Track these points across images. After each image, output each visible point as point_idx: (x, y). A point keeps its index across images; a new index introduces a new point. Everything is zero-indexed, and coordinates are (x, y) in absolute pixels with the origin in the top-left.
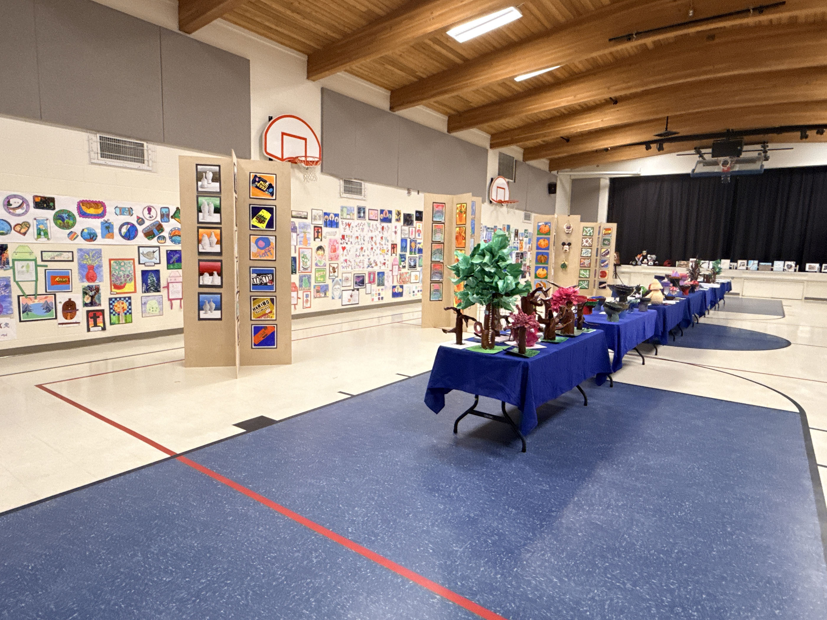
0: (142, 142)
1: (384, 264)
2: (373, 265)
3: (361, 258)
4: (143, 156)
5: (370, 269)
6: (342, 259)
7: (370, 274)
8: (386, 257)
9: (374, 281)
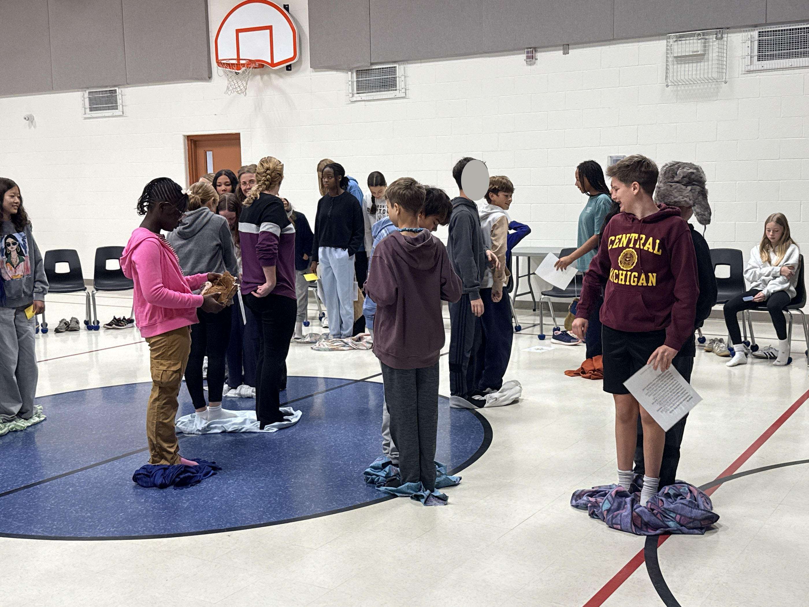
0: (115, 89)
4: (116, 102)
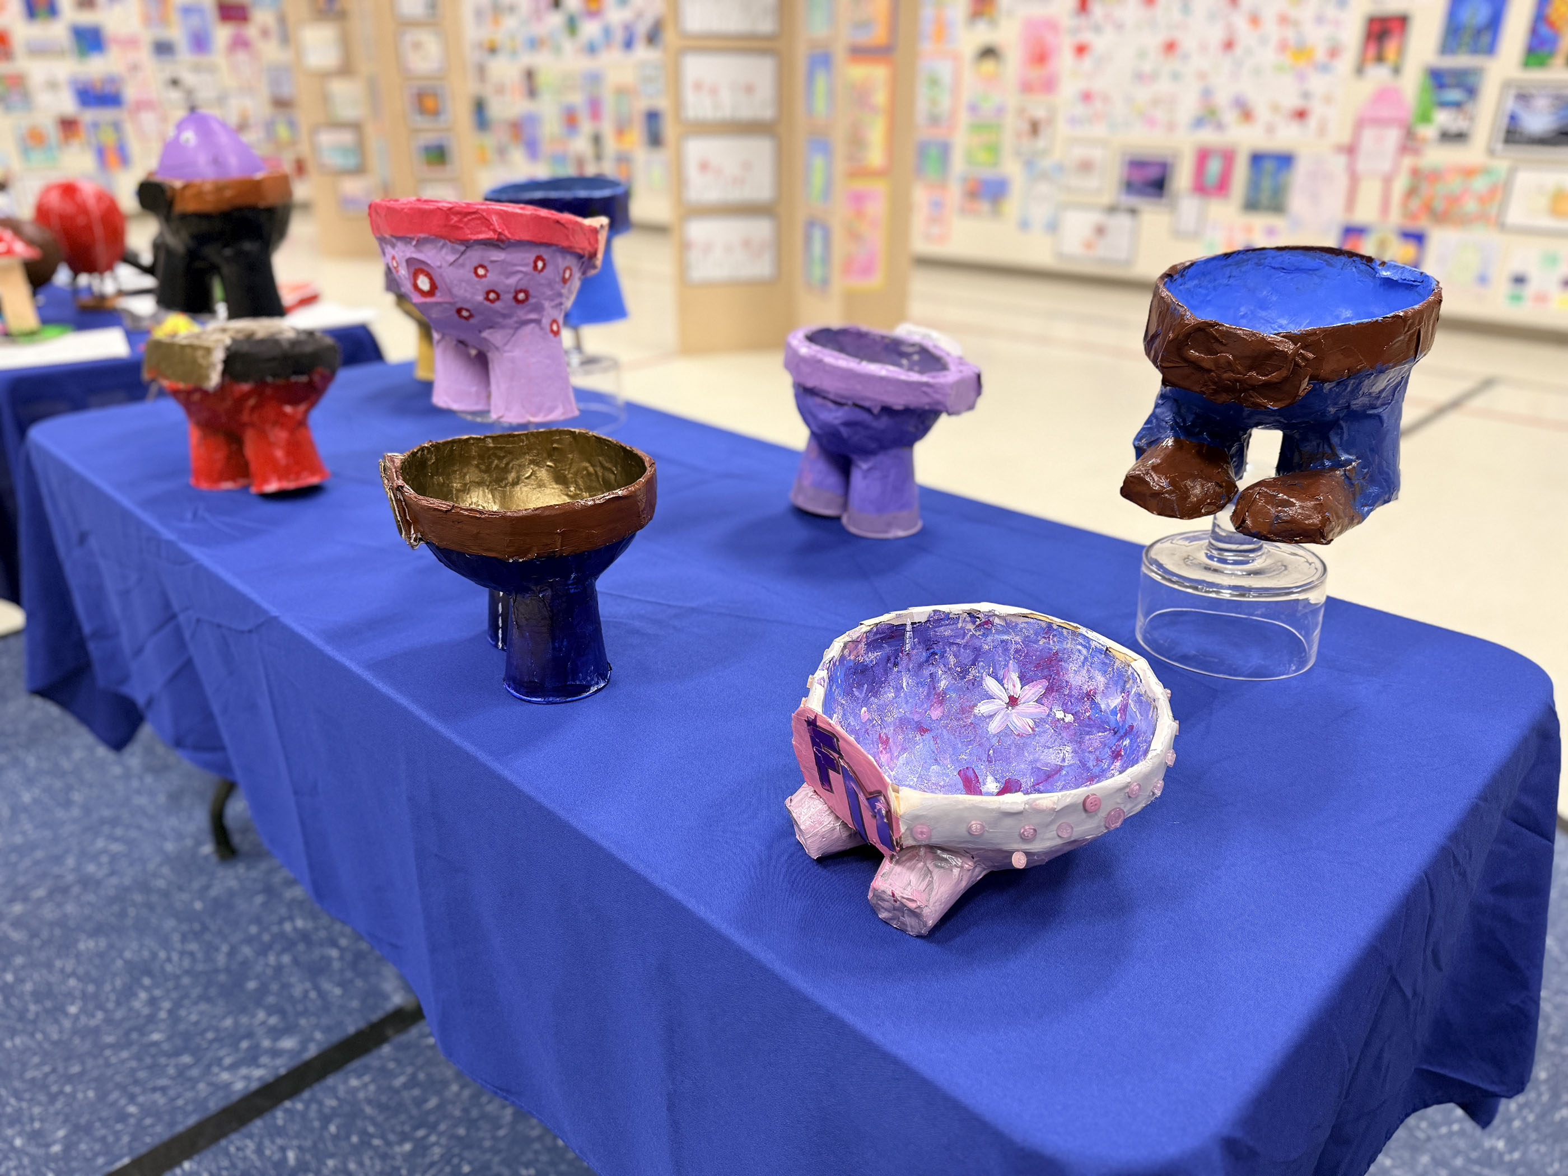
1: (1301, 115)
2: (1230, 117)
3: (1164, 86)
5: (1208, 137)
6: (1069, 88)
7: (1203, 156)
8: (1317, 83)
9: (1222, 186)
